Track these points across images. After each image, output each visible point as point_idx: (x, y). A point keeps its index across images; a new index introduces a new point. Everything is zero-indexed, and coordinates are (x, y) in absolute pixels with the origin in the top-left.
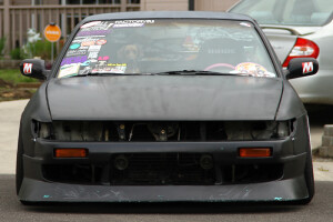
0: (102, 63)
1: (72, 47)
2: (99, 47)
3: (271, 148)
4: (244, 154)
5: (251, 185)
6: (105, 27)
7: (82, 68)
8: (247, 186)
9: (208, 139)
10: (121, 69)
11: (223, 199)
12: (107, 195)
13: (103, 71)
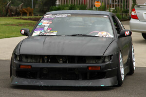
0: (49, 31)
1: (39, 24)
2: (49, 25)
3: (100, 67)
4: (90, 69)
5: (93, 80)
6: (53, 17)
7: (41, 32)
8: (91, 81)
9: (78, 63)
10: (55, 33)
11: (81, 86)
12: (38, 83)
13: (48, 34)
